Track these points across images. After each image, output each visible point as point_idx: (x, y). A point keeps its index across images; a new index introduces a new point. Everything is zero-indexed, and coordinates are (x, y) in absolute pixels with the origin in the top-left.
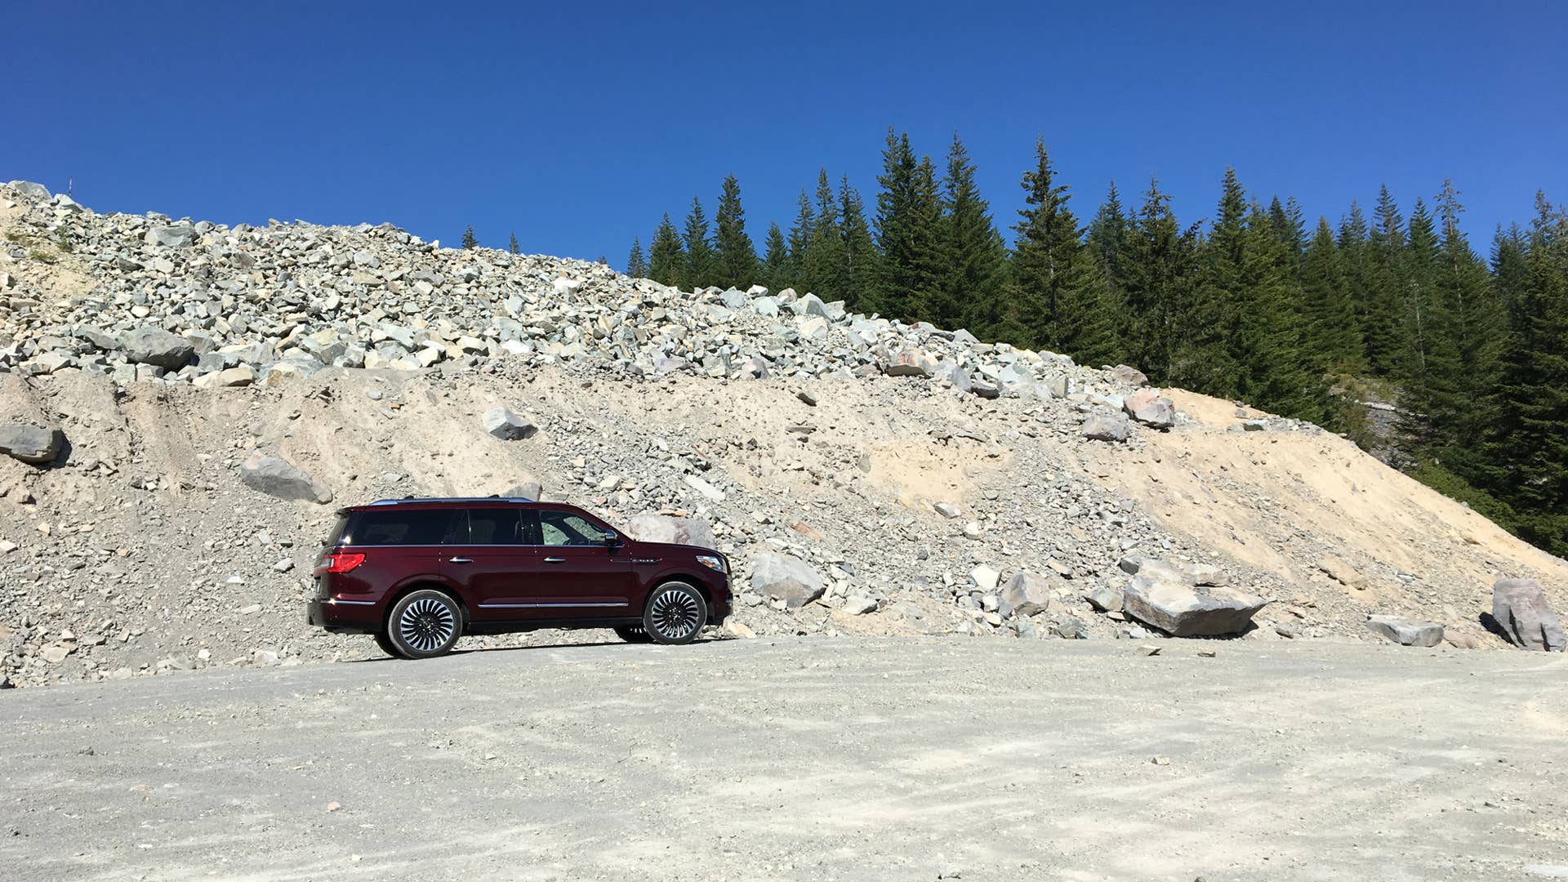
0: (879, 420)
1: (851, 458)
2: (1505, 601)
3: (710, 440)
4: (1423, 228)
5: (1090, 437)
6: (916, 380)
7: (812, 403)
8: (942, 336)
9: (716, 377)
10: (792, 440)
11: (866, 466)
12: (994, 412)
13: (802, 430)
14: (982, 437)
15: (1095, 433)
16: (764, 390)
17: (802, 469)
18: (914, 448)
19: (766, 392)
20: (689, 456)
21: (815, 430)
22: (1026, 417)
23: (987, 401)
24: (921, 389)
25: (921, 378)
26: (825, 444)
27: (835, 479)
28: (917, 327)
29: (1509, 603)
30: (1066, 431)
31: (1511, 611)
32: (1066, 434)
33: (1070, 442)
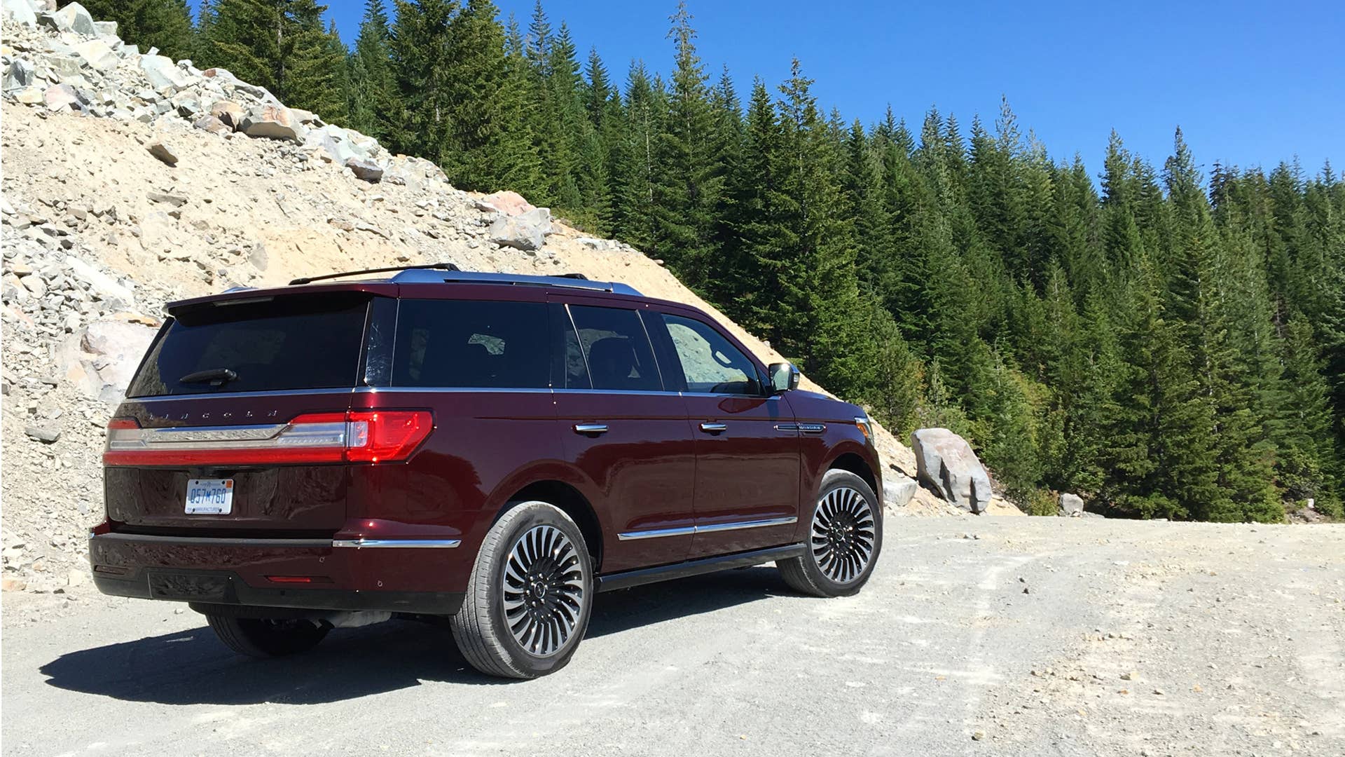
0: (262, 196)
1: (240, 248)
2: (936, 453)
3: (56, 203)
4: (566, 53)
5: (502, 244)
6: (286, 146)
7: (170, 161)
8: (248, 91)
9: (28, 105)
10: (161, 214)
11: (262, 260)
12: (381, 200)
13: (172, 200)
14: (386, 233)
15: (511, 239)
16: (102, 132)
17: (186, 260)
18: (319, 241)
19: (108, 138)
20: (45, 226)
21: (185, 202)
22: (421, 212)
23: (370, 185)
24: (295, 159)
25: (292, 144)
26: (203, 225)
27: (228, 276)
28: (214, 74)
29: (941, 455)
30: (474, 233)
31: (942, 464)
32: (473, 237)
33: (481, 247)
